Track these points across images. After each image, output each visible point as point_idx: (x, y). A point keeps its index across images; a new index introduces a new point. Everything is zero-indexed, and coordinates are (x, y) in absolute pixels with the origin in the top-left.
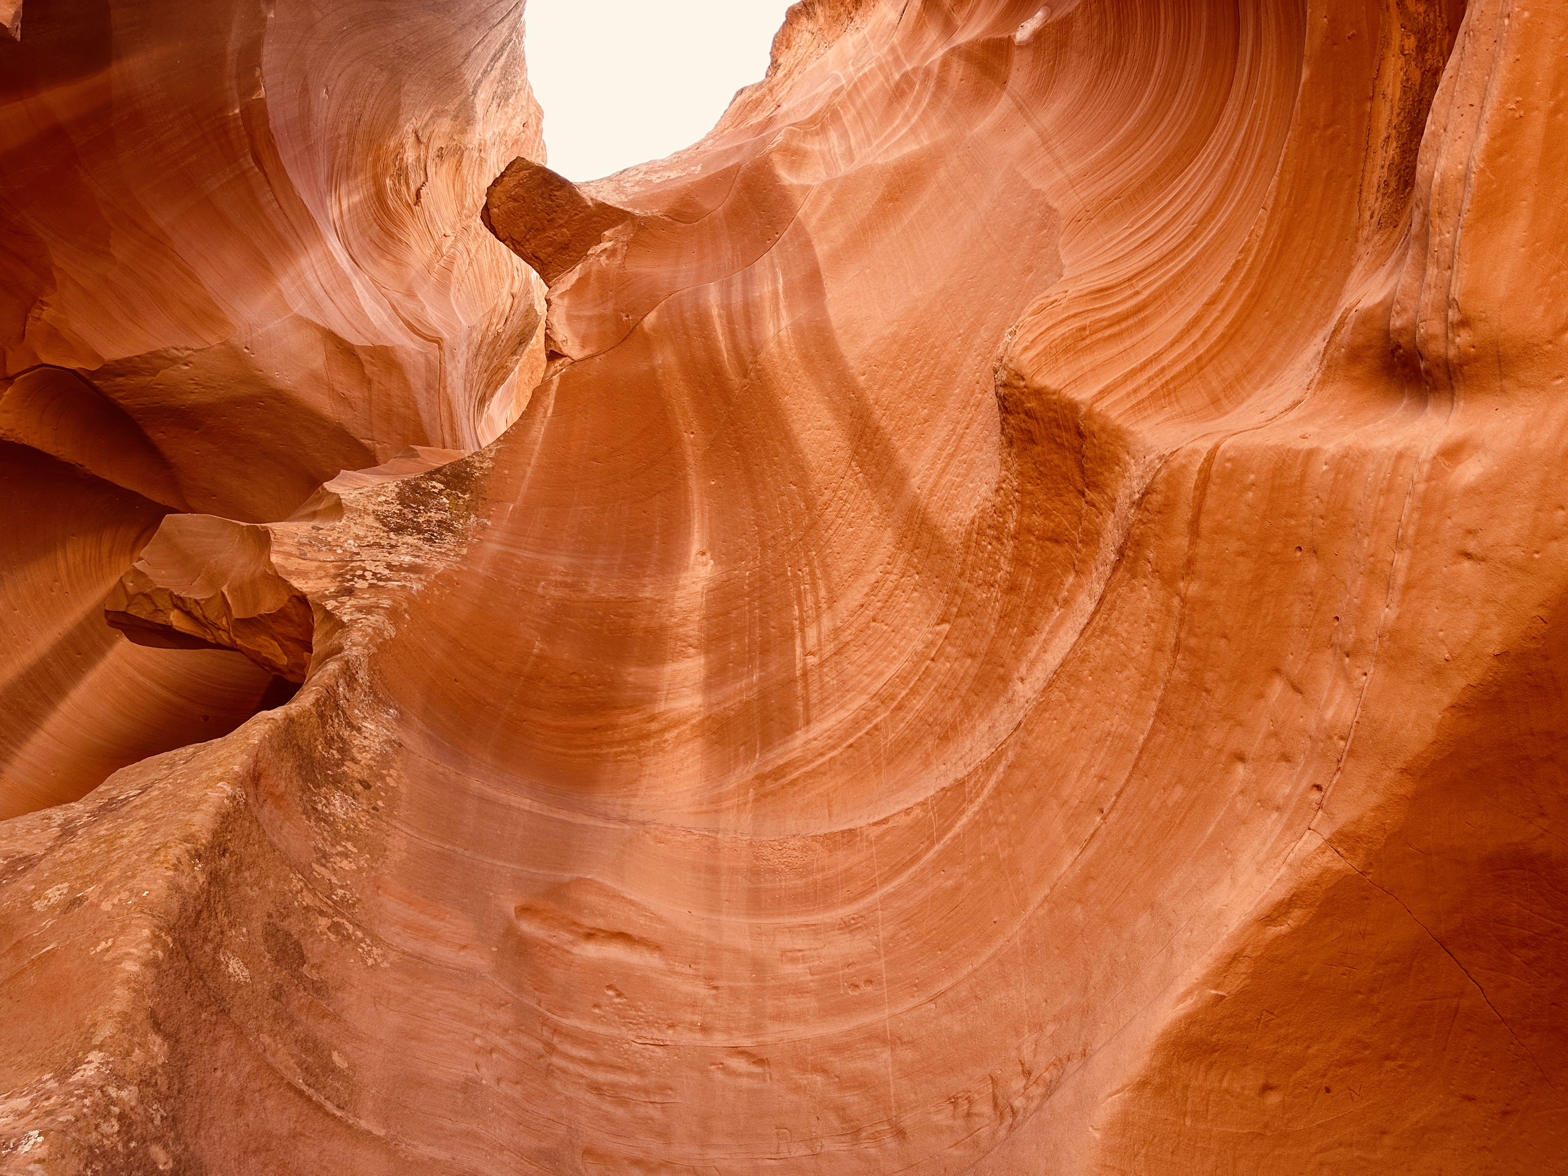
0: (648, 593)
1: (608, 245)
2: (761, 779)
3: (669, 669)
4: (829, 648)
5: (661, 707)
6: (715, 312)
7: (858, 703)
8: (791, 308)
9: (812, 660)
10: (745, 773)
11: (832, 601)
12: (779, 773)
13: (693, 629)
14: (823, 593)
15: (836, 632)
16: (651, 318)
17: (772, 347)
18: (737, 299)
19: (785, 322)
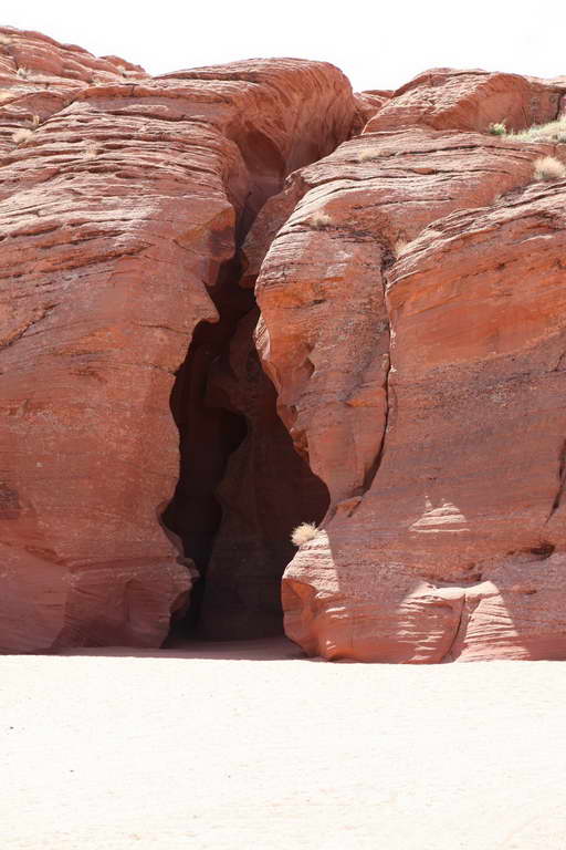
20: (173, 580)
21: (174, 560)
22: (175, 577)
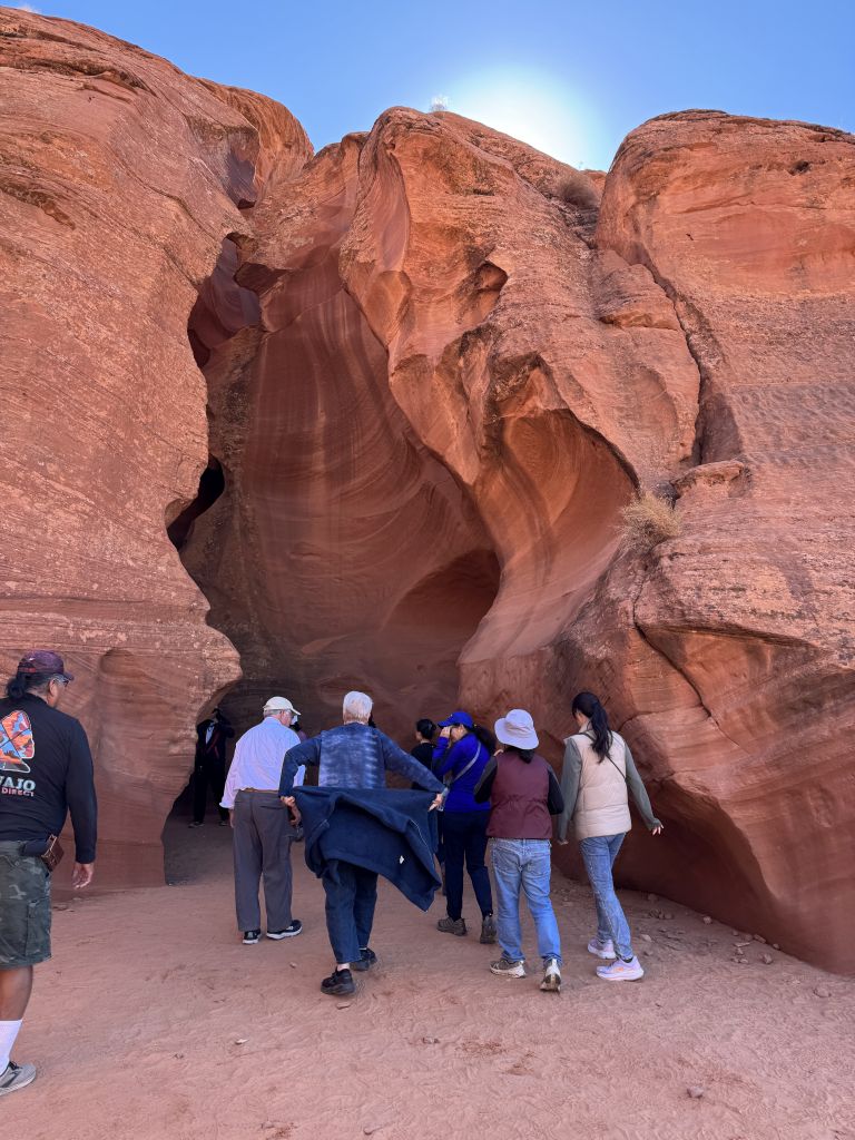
0: (306, 429)
1: (280, 284)
2: (342, 495)
3: (314, 455)
4: (361, 453)
5: (313, 469)
6: (322, 323)
7: (367, 475)
8: (349, 325)
9: (356, 456)
10: (337, 491)
11: (363, 435)
12: (347, 493)
13: (320, 441)
14: (360, 432)
15: (363, 447)
16: (299, 318)
17: (342, 341)
18: (330, 317)
19: (347, 332)
20: (203, 659)
21: (202, 619)
22: (206, 653)
